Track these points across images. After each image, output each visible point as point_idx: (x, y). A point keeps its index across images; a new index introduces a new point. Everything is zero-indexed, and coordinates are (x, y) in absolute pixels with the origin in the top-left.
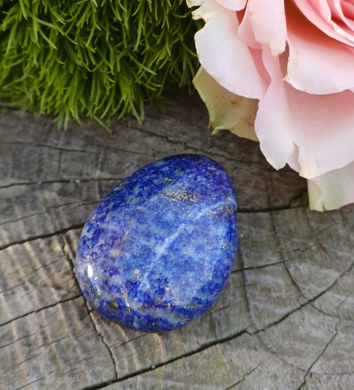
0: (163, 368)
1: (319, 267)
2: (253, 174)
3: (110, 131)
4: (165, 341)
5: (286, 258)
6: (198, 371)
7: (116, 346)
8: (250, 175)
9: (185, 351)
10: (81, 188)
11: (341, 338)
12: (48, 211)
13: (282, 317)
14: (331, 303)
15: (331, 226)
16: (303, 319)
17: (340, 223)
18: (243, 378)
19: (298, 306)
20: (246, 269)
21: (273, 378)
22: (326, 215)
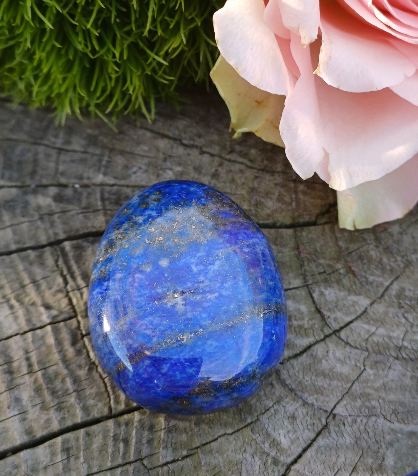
1: (347, 293)
2: (276, 184)
3: (116, 130)
5: (310, 282)
8: (273, 186)
10: (80, 194)
11: (369, 375)
12: (41, 218)
13: (303, 348)
14: (360, 334)
15: (362, 247)
16: (327, 352)
17: (372, 244)
18: (256, 418)
19: (322, 336)
21: (290, 420)
22: (357, 234)
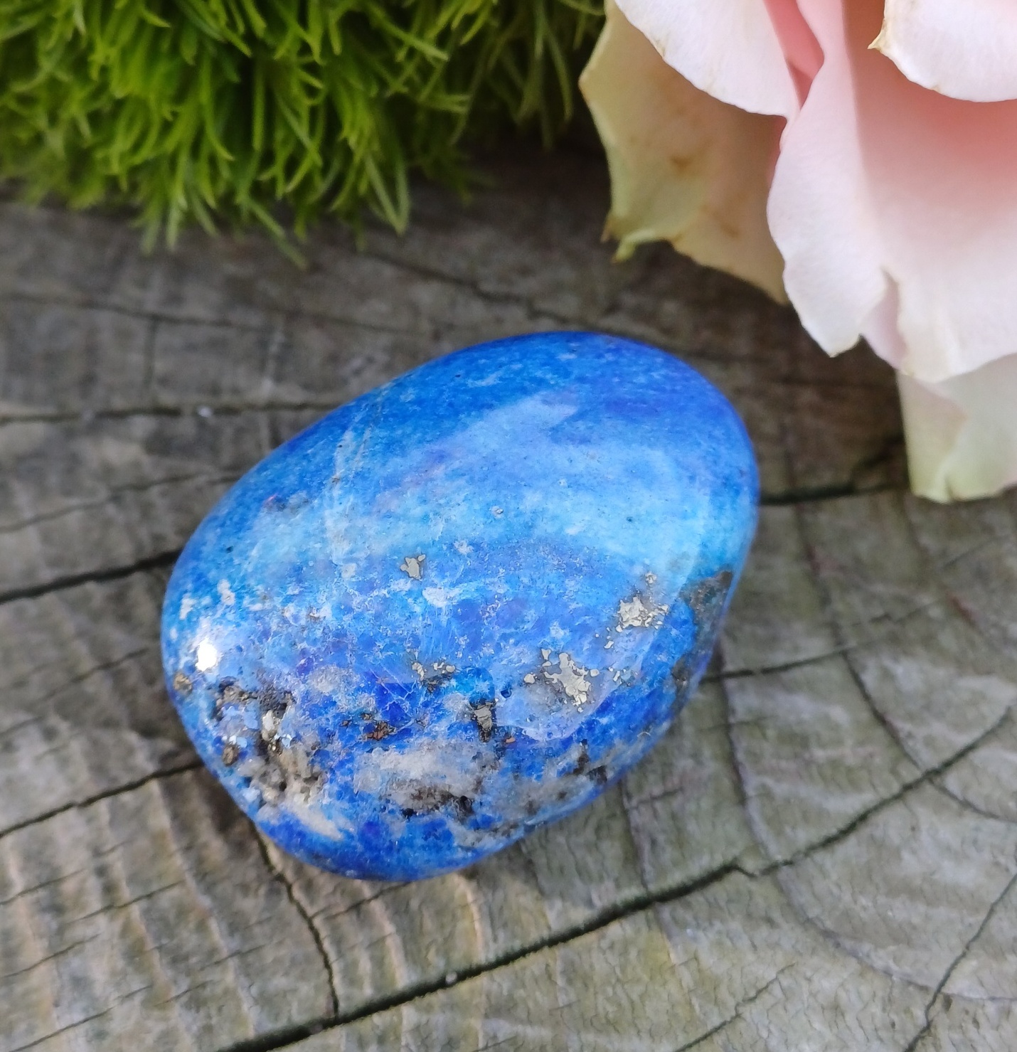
0: (482, 980)
1: (953, 671)
3: (300, 262)
4: (485, 895)
5: (852, 643)
6: (592, 990)
7: (334, 912)
9: (549, 928)
10: (216, 433)
12: (116, 498)
13: (848, 822)
14: (998, 779)
15: (981, 547)
16: (914, 829)
17: (1008, 538)
18: (734, 1014)
19: (896, 788)
20: (732, 675)
21: (828, 1014)
22: (964, 513)
